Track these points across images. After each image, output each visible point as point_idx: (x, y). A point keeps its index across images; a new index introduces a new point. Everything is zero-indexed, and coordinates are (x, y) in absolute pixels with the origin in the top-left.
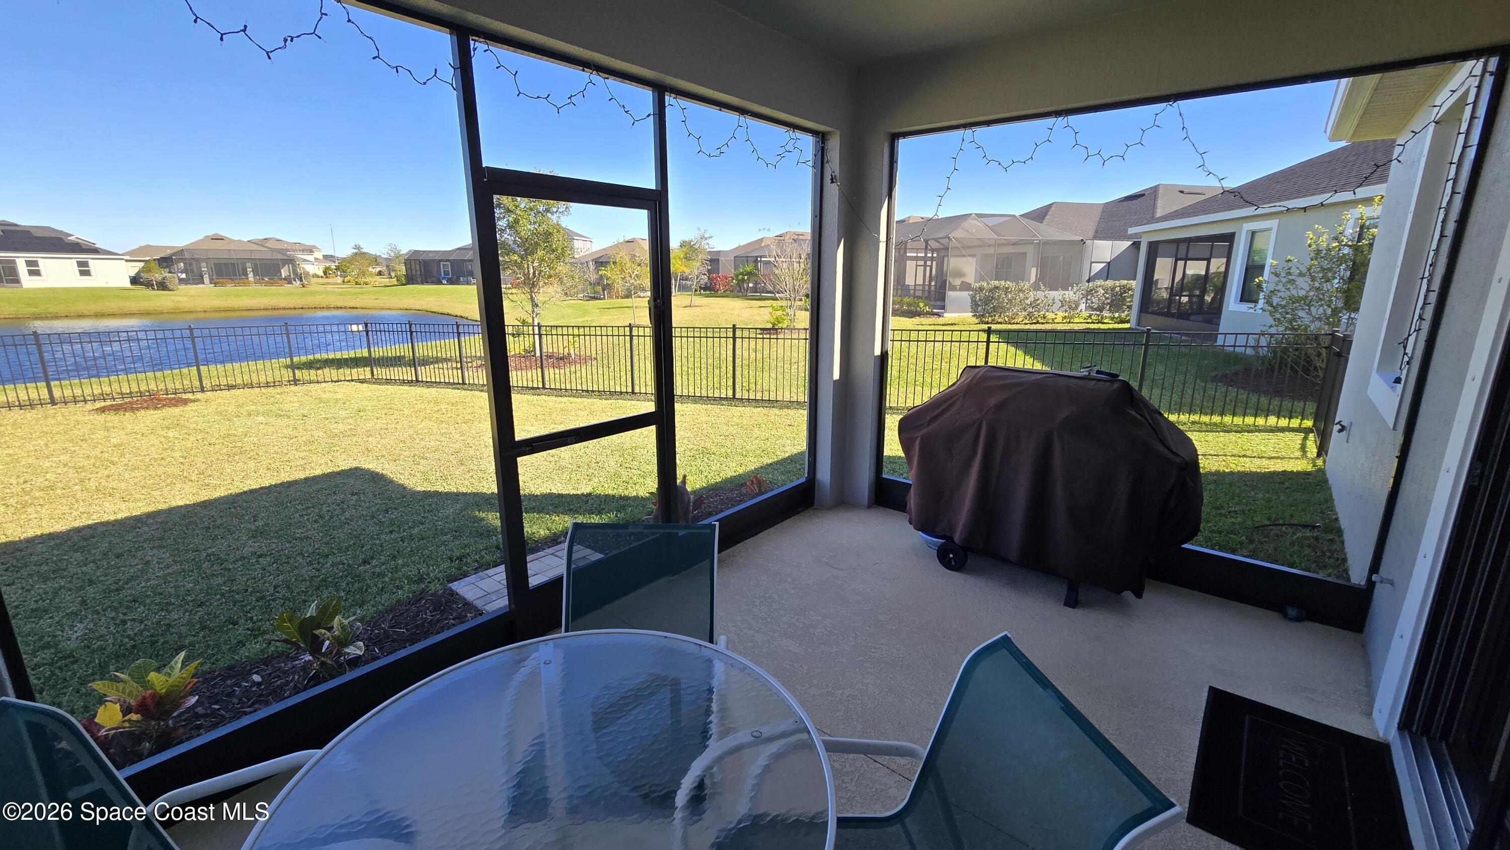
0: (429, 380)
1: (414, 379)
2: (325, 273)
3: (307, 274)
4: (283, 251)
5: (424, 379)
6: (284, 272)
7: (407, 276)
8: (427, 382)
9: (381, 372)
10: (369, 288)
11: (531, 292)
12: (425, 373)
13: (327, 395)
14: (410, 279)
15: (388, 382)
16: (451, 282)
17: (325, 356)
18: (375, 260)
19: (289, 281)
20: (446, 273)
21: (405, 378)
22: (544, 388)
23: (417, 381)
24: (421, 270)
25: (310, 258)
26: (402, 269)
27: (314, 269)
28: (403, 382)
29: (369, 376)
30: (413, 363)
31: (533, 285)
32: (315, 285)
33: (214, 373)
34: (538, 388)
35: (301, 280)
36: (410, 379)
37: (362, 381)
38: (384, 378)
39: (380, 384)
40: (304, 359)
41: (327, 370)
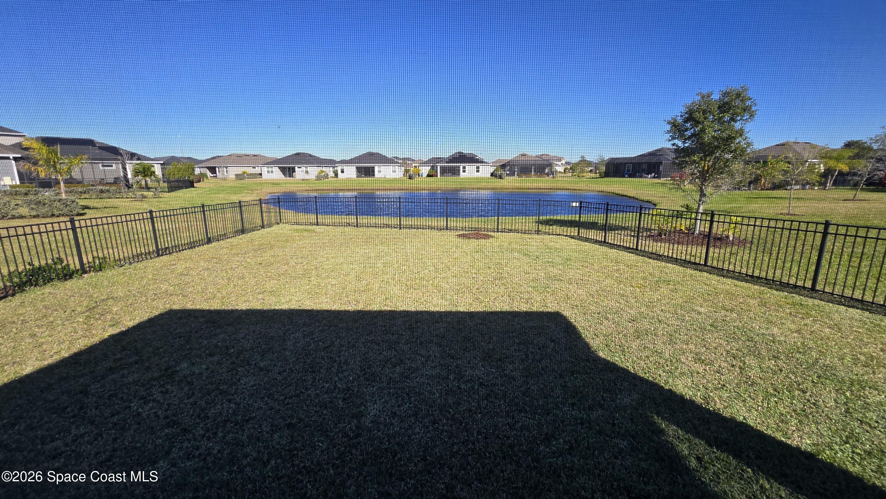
0: (612, 242)
1: (603, 240)
2: (564, 171)
3: (556, 171)
4: (547, 160)
5: (610, 242)
6: (546, 171)
7: (605, 172)
8: (611, 244)
9: (584, 232)
10: (584, 179)
11: (702, 184)
12: (611, 237)
13: (552, 244)
14: (606, 175)
15: (587, 240)
16: (630, 176)
17: (555, 217)
18: (589, 164)
19: (548, 175)
20: (628, 171)
21: (598, 239)
22: (705, 265)
23: (605, 242)
24: (614, 169)
25: (559, 163)
26: (603, 169)
27: (560, 169)
28: (596, 242)
29: (576, 234)
30: (606, 228)
31: (705, 180)
32: (559, 177)
33: (506, 221)
34: (700, 264)
35: (553, 175)
36: (600, 239)
37: (572, 237)
38: (585, 236)
39: (581, 240)
40: (544, 218)
41: (555, 227)
